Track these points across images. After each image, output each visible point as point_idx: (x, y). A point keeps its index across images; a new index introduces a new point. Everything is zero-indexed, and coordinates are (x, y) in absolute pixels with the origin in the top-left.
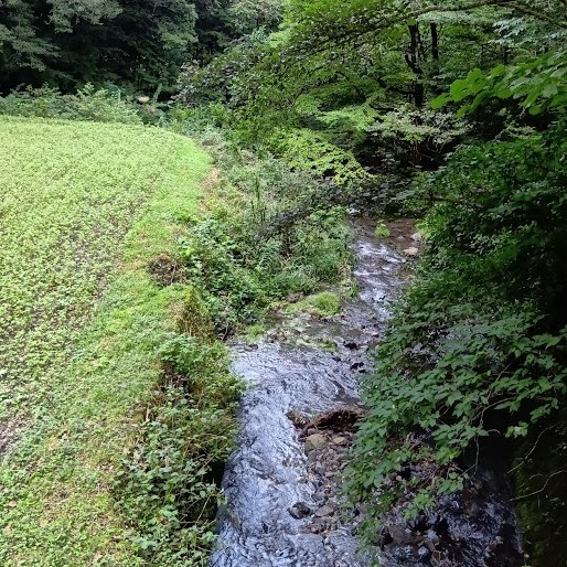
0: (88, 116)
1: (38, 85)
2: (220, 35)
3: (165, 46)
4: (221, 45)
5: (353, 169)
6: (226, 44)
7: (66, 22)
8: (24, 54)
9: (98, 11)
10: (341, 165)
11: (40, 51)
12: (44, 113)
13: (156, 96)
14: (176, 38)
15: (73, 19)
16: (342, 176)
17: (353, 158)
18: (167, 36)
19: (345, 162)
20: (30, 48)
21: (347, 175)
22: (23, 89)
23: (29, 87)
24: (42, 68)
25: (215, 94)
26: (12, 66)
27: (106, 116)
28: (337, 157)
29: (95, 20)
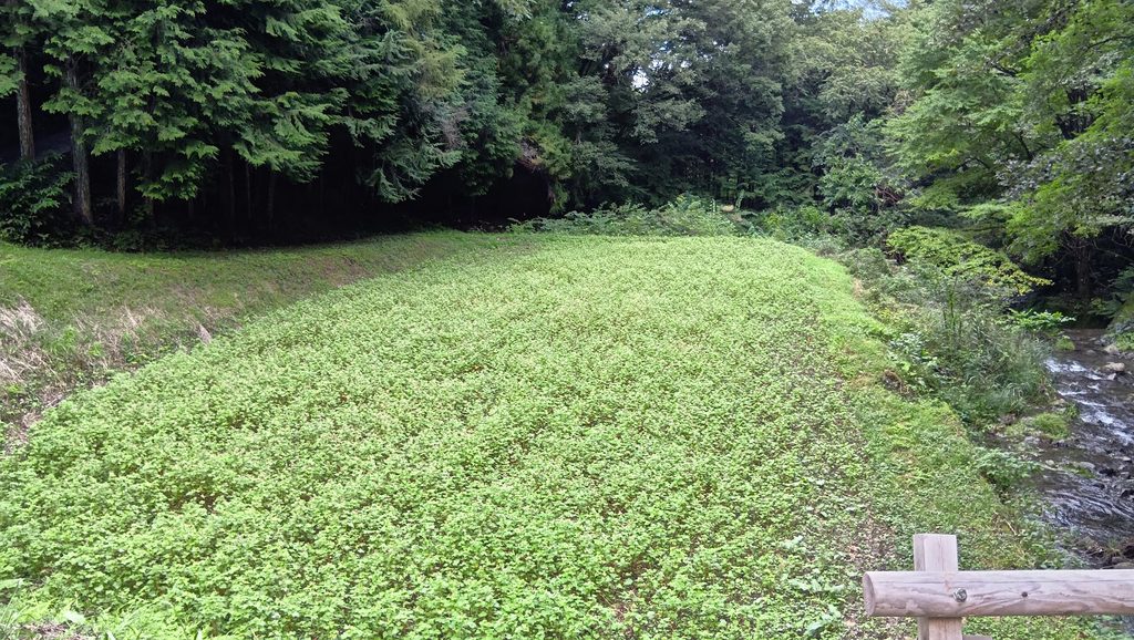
0: (683, 231)
1: (620, 203)
2: (803, 127)
3: (750, 147)
4: (806, 139)
5: (1010, 272)
6: (811, 138)
7: (652, 132)
8: (609, 170)
9: (684, 117)
10: (994, 269)
11: (623, 165)
12: (638, 231)
13: (738, 203)
14: (761, 137)
15: (658, 128)
16: (996, 281)
17: (1006, 259)
18: (750, 136)
19: (998, 264)
20: (613, 163)
21: (1002, 279)
22: (606, 207)
23: (613, 205)
24: (625, 184)
25: (801, 196)
26: (595, 184)
27: (702, 229)
28: (988, 259)
29: (681, 127)
